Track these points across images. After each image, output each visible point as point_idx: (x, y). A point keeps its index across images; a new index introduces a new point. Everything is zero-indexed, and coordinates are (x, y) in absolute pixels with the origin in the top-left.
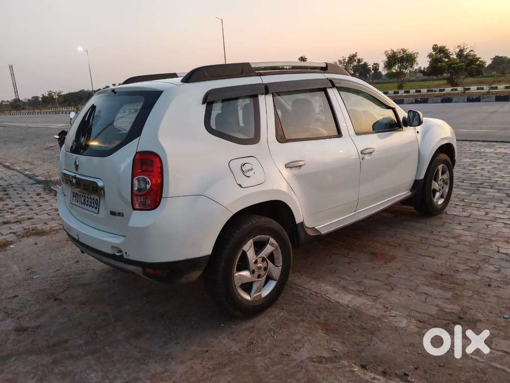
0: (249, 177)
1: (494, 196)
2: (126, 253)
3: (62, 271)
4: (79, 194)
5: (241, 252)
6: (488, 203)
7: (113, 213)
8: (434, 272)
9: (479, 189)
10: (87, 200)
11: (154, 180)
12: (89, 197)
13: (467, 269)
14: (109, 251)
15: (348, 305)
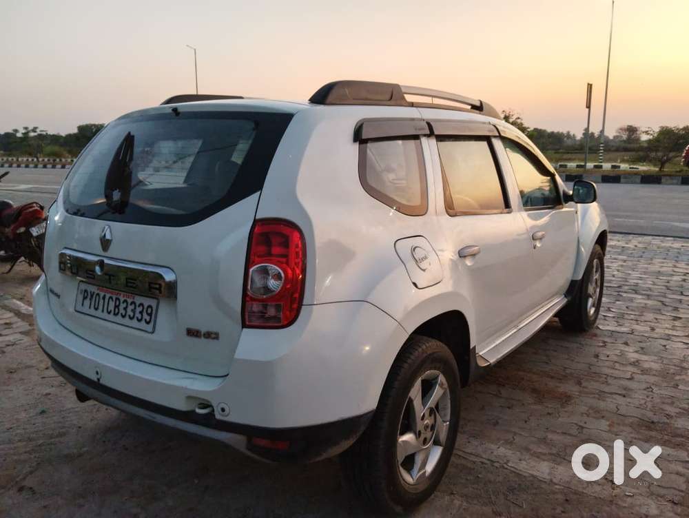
0: (424, 270)
1: (646, 304)
2: (223, 410)
3: (18, 431)
4: (102, 294)
5: (407, 400)
6: (645, 314)
7: (192, 333)
8: (640, 419)
9: (620, 293)
10: (123, 306)
11: (290, 272)
12: (130, 301)
13: (680, 412)
14: (181, 405)
15: (551, 481)
